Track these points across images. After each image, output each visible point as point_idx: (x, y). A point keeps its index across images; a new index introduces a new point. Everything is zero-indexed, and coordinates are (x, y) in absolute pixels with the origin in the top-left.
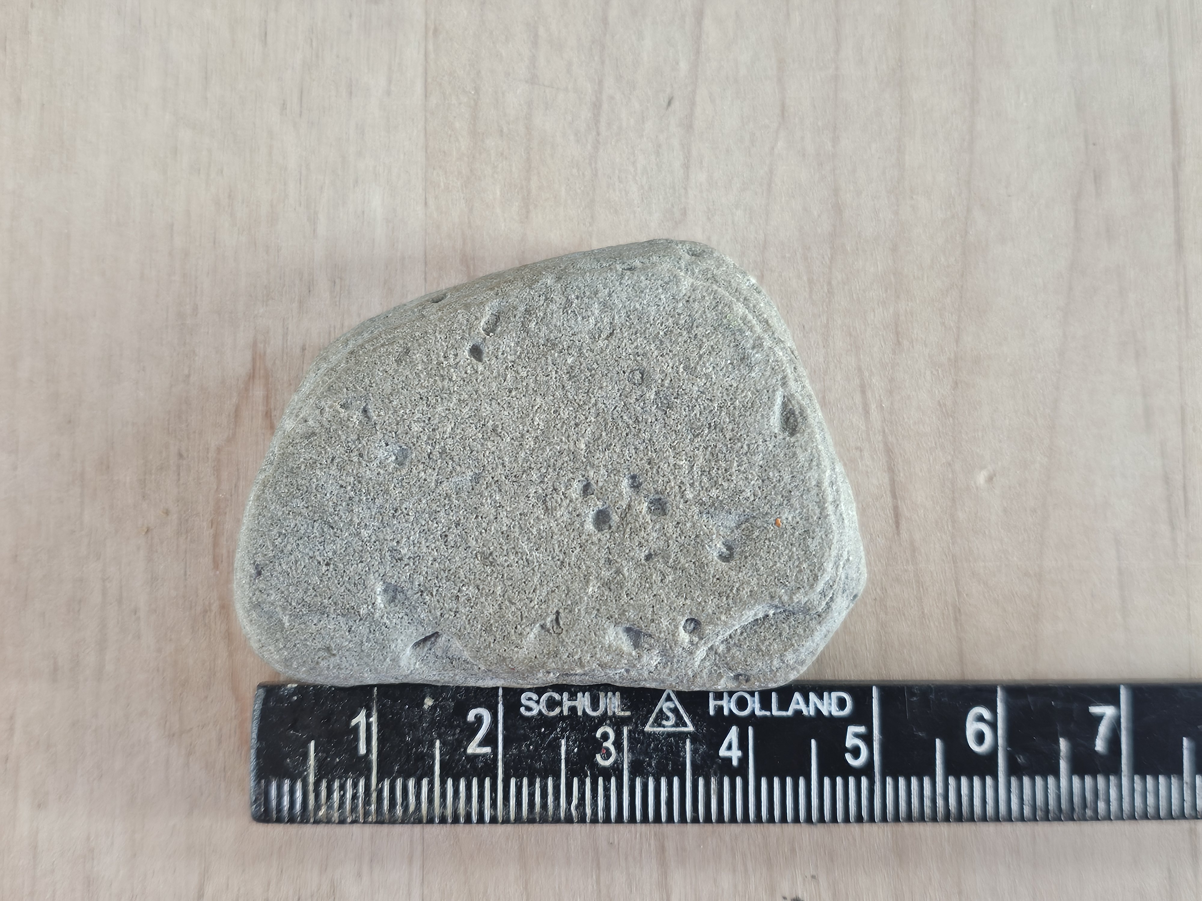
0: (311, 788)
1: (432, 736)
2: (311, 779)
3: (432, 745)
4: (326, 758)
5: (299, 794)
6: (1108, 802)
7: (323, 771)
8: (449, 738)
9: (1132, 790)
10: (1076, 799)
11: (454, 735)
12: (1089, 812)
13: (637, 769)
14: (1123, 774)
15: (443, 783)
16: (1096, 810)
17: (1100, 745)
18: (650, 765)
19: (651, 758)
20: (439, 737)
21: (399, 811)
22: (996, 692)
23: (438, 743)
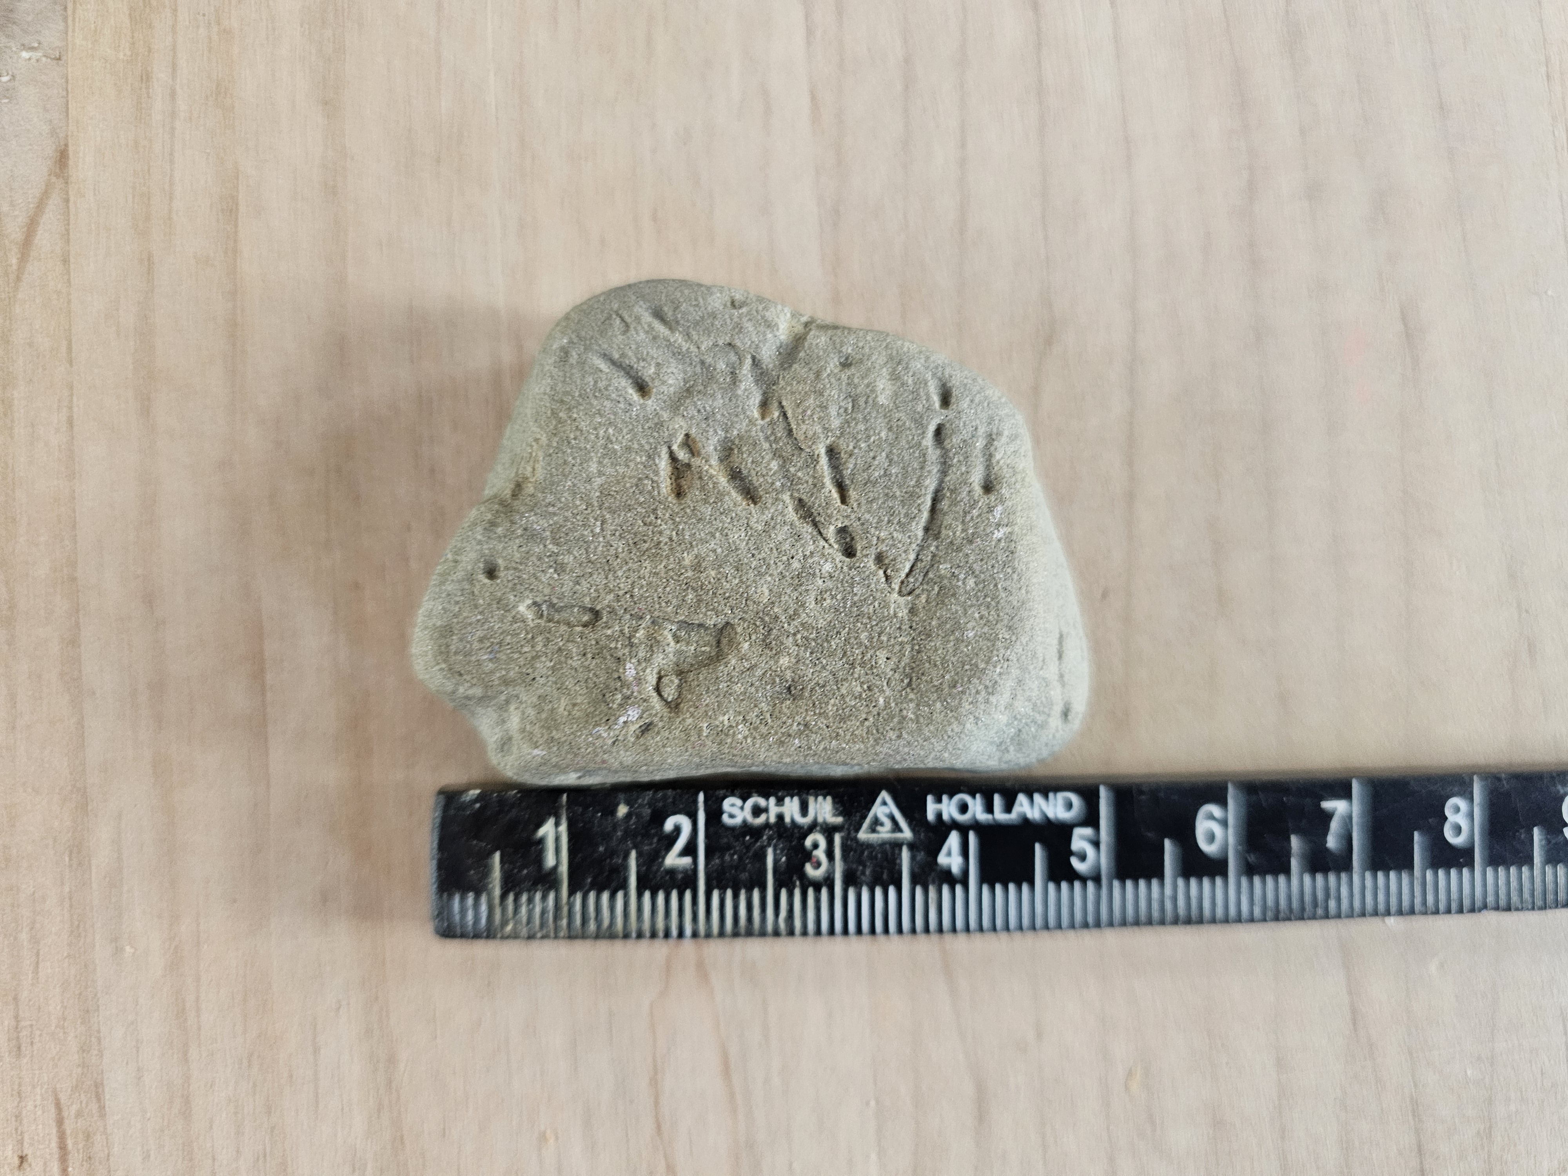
0: (497, 901)
1: (627, 846)
2: (497, 892)
3: (626, 856)
4: (512, 870)
5: (484, 908)
6: (1339, 899)
7: (510, 885)
8: (646, 848)
9: (1363, 888)
10: (1308, 898)
11: (651, 844)
12: (1320, 911)
13: (850, 879)
14: (1354, 870)
15: (640, 895)
16: (1326, 909)
17: (1332, 842)
18: (863, 873)
19: (865, 866)
20: (635, 847)
21: (592, 926)
22: (1226, 789)
23: (633, 854)
